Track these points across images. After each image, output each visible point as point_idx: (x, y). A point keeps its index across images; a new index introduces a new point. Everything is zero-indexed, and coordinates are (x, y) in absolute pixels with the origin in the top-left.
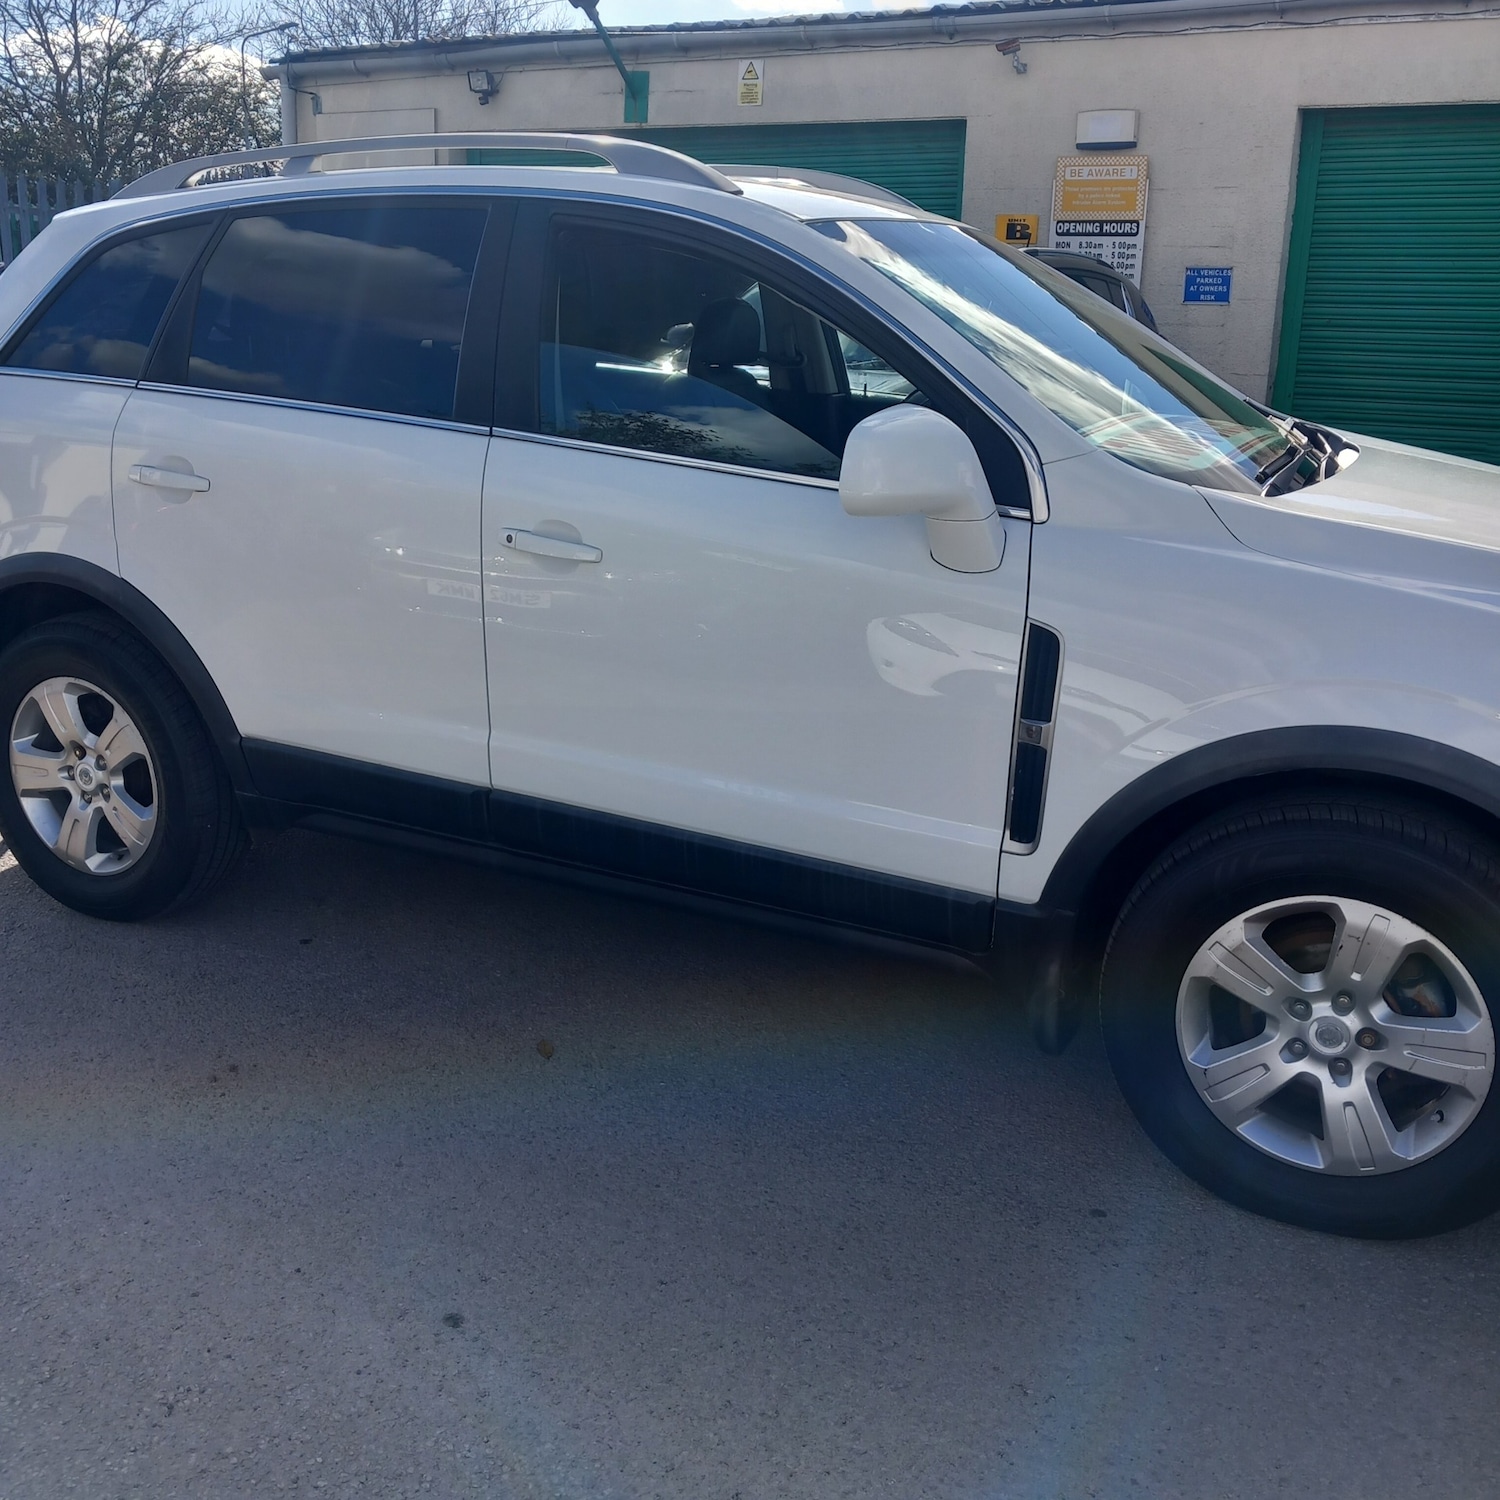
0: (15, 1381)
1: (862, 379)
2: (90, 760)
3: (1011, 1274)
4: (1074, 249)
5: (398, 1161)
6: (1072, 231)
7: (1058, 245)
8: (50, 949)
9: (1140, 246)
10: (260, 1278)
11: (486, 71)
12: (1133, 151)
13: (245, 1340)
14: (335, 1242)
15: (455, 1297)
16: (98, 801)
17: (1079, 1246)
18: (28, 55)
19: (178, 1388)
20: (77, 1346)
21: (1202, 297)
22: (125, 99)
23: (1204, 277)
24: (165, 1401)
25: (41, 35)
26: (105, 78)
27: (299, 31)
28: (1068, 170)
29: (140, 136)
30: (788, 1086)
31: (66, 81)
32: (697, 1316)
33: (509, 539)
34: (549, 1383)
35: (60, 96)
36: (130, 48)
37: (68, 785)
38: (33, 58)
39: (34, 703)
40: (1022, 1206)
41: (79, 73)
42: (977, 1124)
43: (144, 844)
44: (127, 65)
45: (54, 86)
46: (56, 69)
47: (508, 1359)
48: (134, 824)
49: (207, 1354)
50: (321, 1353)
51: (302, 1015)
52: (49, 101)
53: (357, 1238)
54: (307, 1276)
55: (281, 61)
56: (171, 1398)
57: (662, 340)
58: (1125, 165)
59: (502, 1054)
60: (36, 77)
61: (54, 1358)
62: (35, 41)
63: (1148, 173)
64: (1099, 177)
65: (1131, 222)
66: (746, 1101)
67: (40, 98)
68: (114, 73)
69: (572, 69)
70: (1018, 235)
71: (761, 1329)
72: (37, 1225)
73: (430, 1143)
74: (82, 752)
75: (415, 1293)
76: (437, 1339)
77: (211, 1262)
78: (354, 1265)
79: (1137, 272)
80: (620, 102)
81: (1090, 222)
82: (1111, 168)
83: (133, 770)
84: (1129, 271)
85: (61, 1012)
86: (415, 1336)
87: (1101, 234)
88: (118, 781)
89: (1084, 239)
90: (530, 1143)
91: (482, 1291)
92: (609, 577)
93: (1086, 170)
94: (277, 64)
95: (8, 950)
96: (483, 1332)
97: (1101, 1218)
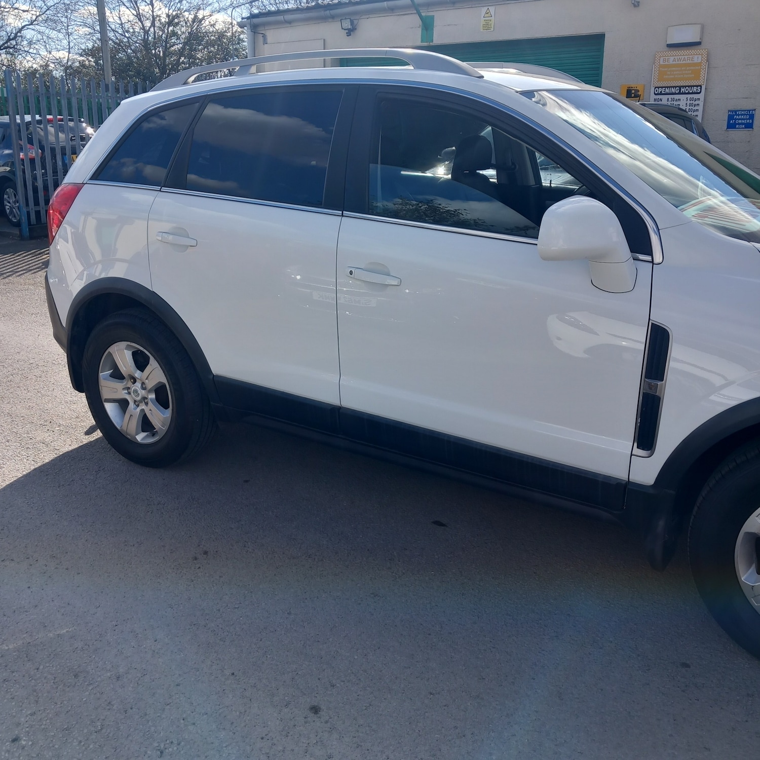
0: (83, 730)
1: (549, 177)
2: (138, 385)
3: (633, 701)
4: (664, 102)
5: (288, 611)
6: (663, 92)
7: (655, 100)
8: (117, 482)
9: (702, 99)
10: (213, 677)
11: (350, 19)
12: (699, 47)
13: (203, 715)
14: (253, 658)
15: (316, 695)
16: (142, 406)
17: (674, 686)
18: (130, 22)
19: (166, 741)
20: (116, 711)
21: (737, 126)
22: (176, 41)
23: (739, 115)
24: (159, 748)
25: (136, 11)
26: (166, 31)
27: (260, 3)
28: (662, 59)
29: (183, 59)
30: (503, 578)
31: (148, 34)
32: (450, 716)
33: (351, 273)
34: (366, 752)
35: (145, 41)
36: (177, 16)
37: (127, 397)
38: (133, 23)
39: (110, 354)
40: (639, 658)
41: (154, 29)
42: (612, 606)
43: (165, 429)
44: (177, 24)
45: (143, 36)
46: (143, 28)
47: (344, 736)
48: (160, 418)
49: (182, 721)
50: (243, 725)
51: (243, 523)
52: (139, 44)
53: (265, 656)
54: (237, 678)
55: (248, 18)
56: (162, 746)
57: (439, 157)
58: (694, 55)
59: (346, 551)
60: (134, 32)
61: (103, 718)
62: (133, 14)
63: (707, 59)
64: (679, 62)
65: (697, 86)
66: (480, 585)
67: (136, 42)
68: (171, 28)
69: (394, 16)
70: (633, 95)
71: (487, 726)
72: (100, 639)
73: (306, 601)
74: (134, 380)
75: (294, 691)
76: (306, 720)
77: (187, 666)
78: (262, 673)
79: (700, 114)
80: (419, 32)
81: (673, 87)
82: (686, 57)
83: (160, 390)
84: (695, 113)
85: (120, 518)
86: (294, 718)
87: (680, 94)
88: (152, 396)
89: (670, 97)
90: (360, 604)
91: (331, 692)
92: (407, 291)
93: (672, 58)
94: (246, 20)
95: (96, 482)
96: (331, 718)
97: (687, 669)
